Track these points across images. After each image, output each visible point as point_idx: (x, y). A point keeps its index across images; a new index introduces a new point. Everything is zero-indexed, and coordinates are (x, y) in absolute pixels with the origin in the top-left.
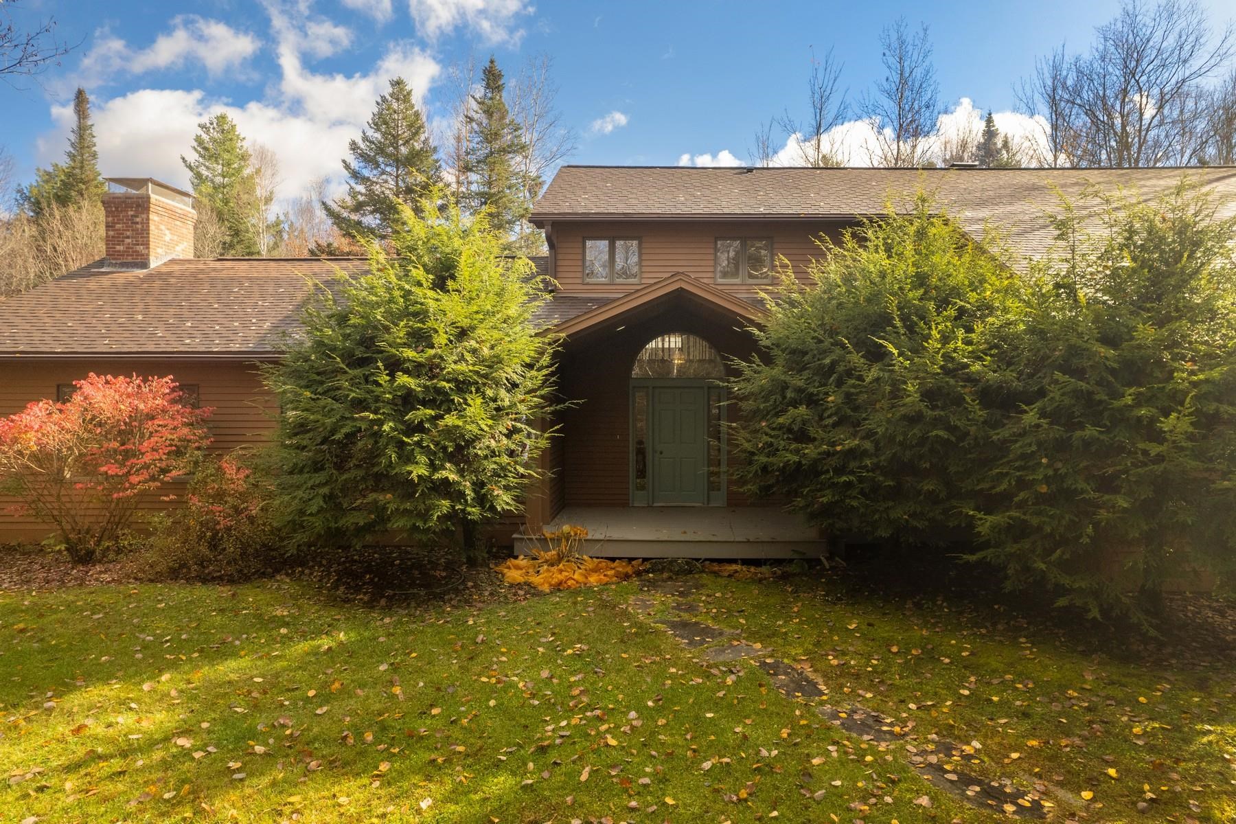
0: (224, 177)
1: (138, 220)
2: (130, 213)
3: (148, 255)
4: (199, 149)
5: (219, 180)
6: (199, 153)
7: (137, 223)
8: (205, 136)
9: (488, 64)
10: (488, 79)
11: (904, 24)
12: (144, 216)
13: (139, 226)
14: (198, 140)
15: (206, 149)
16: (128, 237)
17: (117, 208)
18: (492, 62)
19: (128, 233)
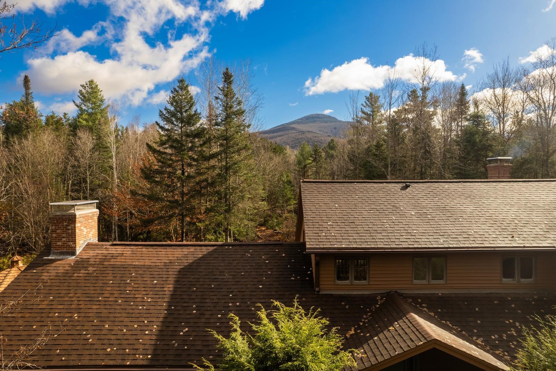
0: (93, 109)
1: (69, 227)
2: (65, 224)
3: (75, 247)
4: (81, 97)
5: (90, 111)
6: (81, 98)
7: (69, 229)
8: (84, 91)
9: (225, 70)
10: (226, 78)
11: (426, 45)
12: (73, 225)
13: (70, 231)
14: (80, 92)
15: (84, 97)
16: (64, 237)
17: (57, 221)
18: (227, 69)
19: (64, 235)
